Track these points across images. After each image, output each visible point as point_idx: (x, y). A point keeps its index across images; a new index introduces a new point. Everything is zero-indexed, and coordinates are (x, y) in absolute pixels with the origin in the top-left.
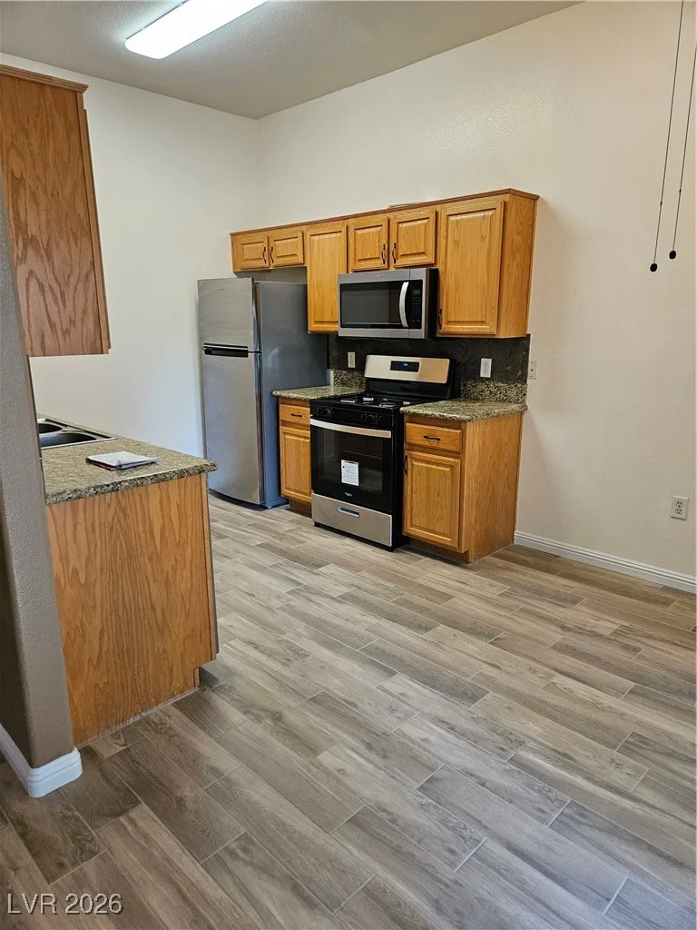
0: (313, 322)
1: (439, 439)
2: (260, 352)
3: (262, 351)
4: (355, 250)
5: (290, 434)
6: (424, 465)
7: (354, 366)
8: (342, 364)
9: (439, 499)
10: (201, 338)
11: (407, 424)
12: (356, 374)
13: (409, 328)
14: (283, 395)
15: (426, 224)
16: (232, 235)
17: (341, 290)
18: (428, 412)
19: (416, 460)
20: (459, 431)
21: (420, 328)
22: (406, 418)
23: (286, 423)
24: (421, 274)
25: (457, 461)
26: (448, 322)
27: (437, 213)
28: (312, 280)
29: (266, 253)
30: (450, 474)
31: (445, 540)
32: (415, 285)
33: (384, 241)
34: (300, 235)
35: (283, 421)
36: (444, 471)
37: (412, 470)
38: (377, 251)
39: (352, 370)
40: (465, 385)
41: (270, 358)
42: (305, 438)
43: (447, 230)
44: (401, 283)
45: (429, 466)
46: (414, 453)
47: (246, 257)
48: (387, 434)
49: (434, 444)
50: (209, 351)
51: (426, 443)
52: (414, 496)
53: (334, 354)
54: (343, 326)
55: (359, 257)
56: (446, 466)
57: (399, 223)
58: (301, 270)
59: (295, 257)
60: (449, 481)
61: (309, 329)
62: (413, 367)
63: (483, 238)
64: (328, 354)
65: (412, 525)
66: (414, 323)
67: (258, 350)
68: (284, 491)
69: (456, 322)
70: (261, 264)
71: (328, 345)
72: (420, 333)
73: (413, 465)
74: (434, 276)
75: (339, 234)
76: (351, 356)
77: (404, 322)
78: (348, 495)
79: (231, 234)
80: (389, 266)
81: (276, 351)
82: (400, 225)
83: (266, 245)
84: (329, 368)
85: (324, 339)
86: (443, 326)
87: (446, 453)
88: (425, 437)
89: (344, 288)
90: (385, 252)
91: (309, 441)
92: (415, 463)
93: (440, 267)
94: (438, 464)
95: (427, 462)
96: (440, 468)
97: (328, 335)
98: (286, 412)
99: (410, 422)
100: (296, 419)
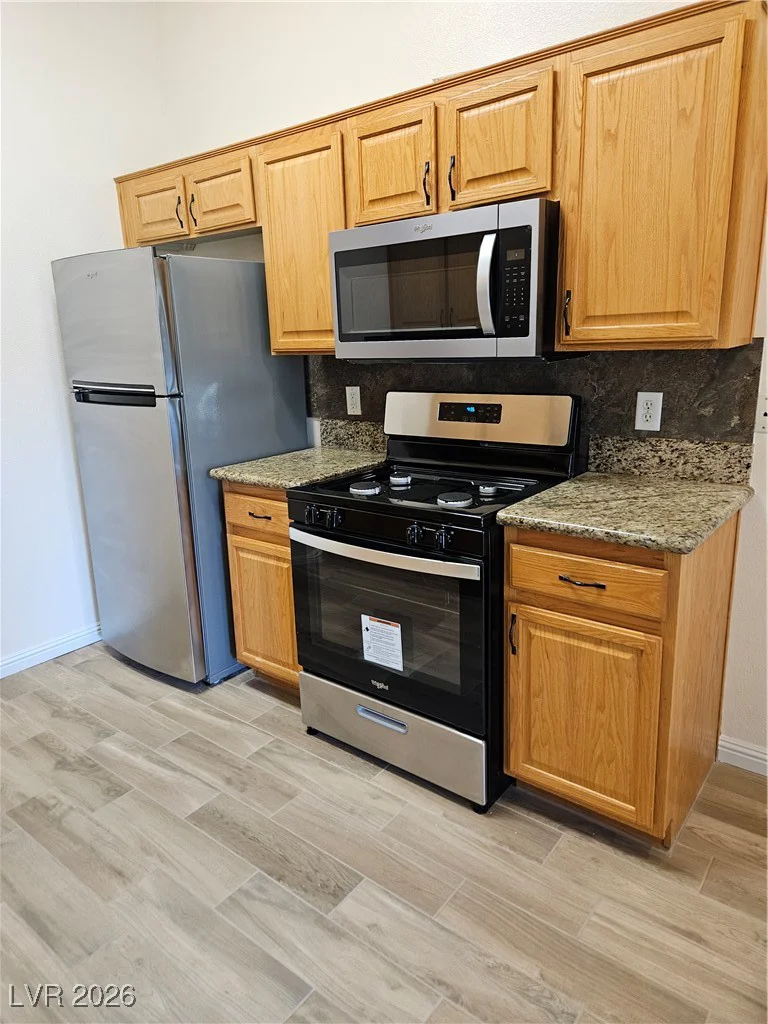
0: (279, 334)
1: (603, 587)
2: (179, 395)
3: (183, 394)
4: (362, 180)
5: (249, 551)
6: (559, 638)
7: (358, 412)
8: (335, 407)
9: (602, 717)
10: (68, 371)
11: (515, 548)
12: (363, 425)
13: (497, 335)
14: (230, 476)
15: (528, 102)
16: (119, 181)
17: (339, 264)
18: (571, 525)
19: (537, 626)
20: (660, 573)
21: (525, 333)
22: (508, 534)
23: (239, 530)
24: (528, 215)
25: (654, 639)
26: (588, 319)
27: (555, 74)
28: (273, 251)
29: (182, 208)
30: (632, 667)
31: (622, 808)
32: (511, 239)
33: (427, 154)
34: (245, 166)
35: (234, 526)
36: (616, 659)
37: (529, 645)
38: (411, 176)
39: (355, 419)
40: (599, 447)
41: (201, 406)
42: (278, 559)
43: (583, 110)
44: (479, 237)
45: (574, 642)
46: (534, 610)
47: (147, 219)
48: (471, 572)
49: (589, 596)
50: (83, 396)
51: (565, 591)
52: (535, 701)
53: (319, 390)
54: (344, 338)
55: (369, 196)
56: (622, 647)
57: (461, 110)
58: (252, 233)
59: (236, 211)
60: (630, 684)
61: (272, 347)
62: (491, 414)
63: (684, 116)
64: (308, 391)
65: (530, 760)
66: (509, 324)
67: (175, 391)
68: (243, 654)
69: (606, 318)
70: (173, 229)
71: (307, 377)
72: (524, 347)
73: (530, 637)
74: (553, 217)
75: (325, 153)
76: (353, 395)
77: (487, 322)
78: (380, 686)
79: (115, 180)
80: (438, 207)
81: (212, 389)
82: (465, 114)
83: (179, 192)
84: (310, 414)
85: (298, 362)
86: (575, 327)
87: (623, 619)
88: (561, 578)
89: (343, 260)
90: (431, 178)
91: (287, 565)
92: (538, 633)
93: (564, 197)
94: (599, 642)
95: (568, 634)
96: (604, 650)
97: (306, 358)
98: (238, 509)
99: (518, 543)
100: (260, 524)
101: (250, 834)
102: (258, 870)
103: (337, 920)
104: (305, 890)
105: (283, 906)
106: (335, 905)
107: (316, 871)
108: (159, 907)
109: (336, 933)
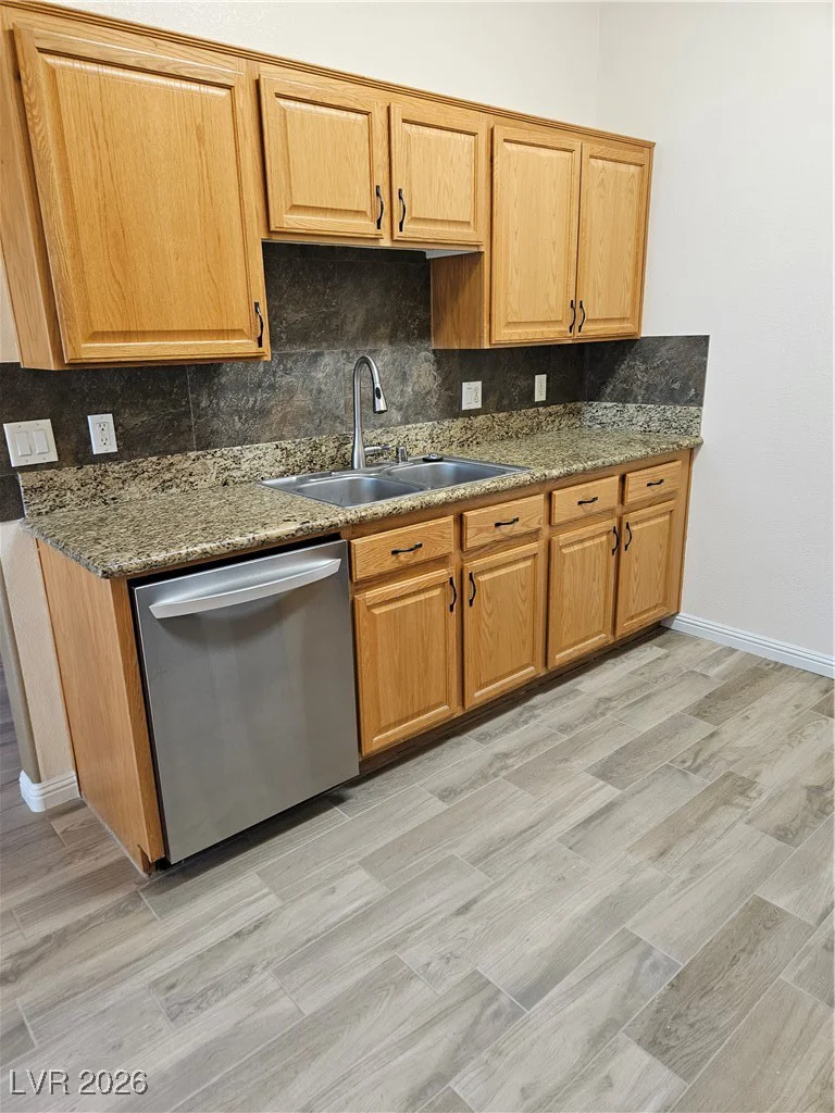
101: (743, 957)
102: (683, 967)
103: (617, 1042)
104: (658, 1011)
105: (632, 987)
106: (639, 1042)
107: (692, 1026)
108: (622, 885)
109: (600, 1038)
